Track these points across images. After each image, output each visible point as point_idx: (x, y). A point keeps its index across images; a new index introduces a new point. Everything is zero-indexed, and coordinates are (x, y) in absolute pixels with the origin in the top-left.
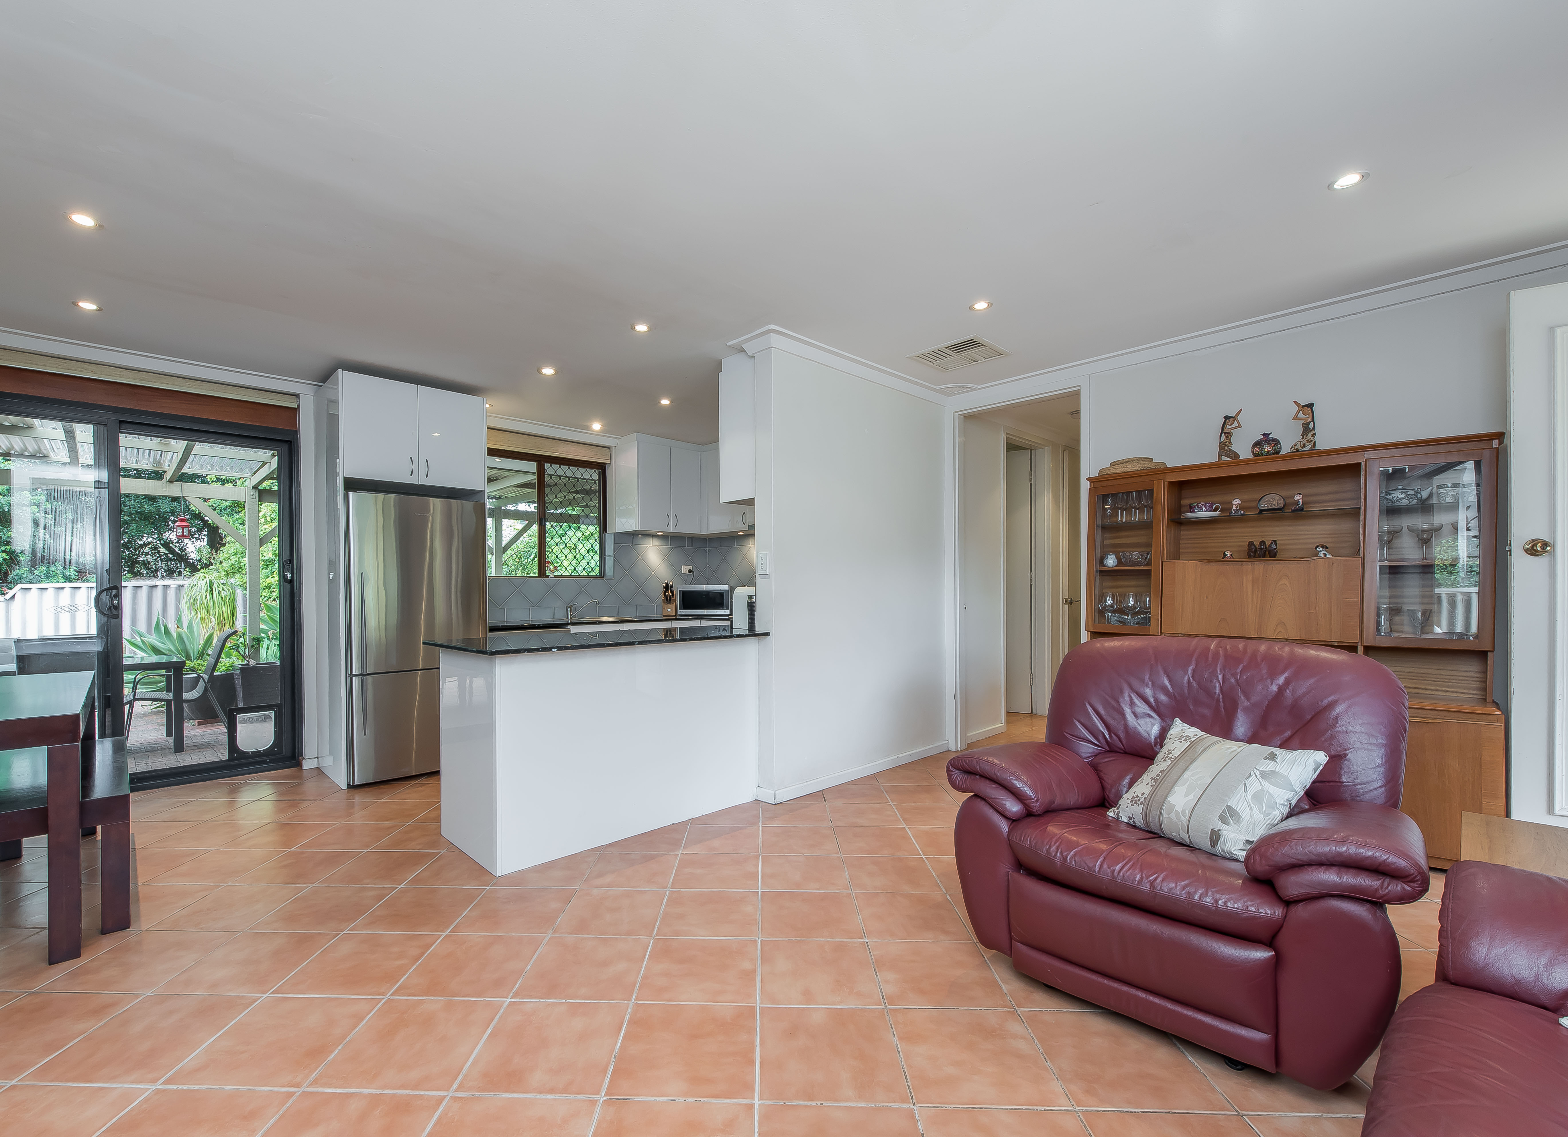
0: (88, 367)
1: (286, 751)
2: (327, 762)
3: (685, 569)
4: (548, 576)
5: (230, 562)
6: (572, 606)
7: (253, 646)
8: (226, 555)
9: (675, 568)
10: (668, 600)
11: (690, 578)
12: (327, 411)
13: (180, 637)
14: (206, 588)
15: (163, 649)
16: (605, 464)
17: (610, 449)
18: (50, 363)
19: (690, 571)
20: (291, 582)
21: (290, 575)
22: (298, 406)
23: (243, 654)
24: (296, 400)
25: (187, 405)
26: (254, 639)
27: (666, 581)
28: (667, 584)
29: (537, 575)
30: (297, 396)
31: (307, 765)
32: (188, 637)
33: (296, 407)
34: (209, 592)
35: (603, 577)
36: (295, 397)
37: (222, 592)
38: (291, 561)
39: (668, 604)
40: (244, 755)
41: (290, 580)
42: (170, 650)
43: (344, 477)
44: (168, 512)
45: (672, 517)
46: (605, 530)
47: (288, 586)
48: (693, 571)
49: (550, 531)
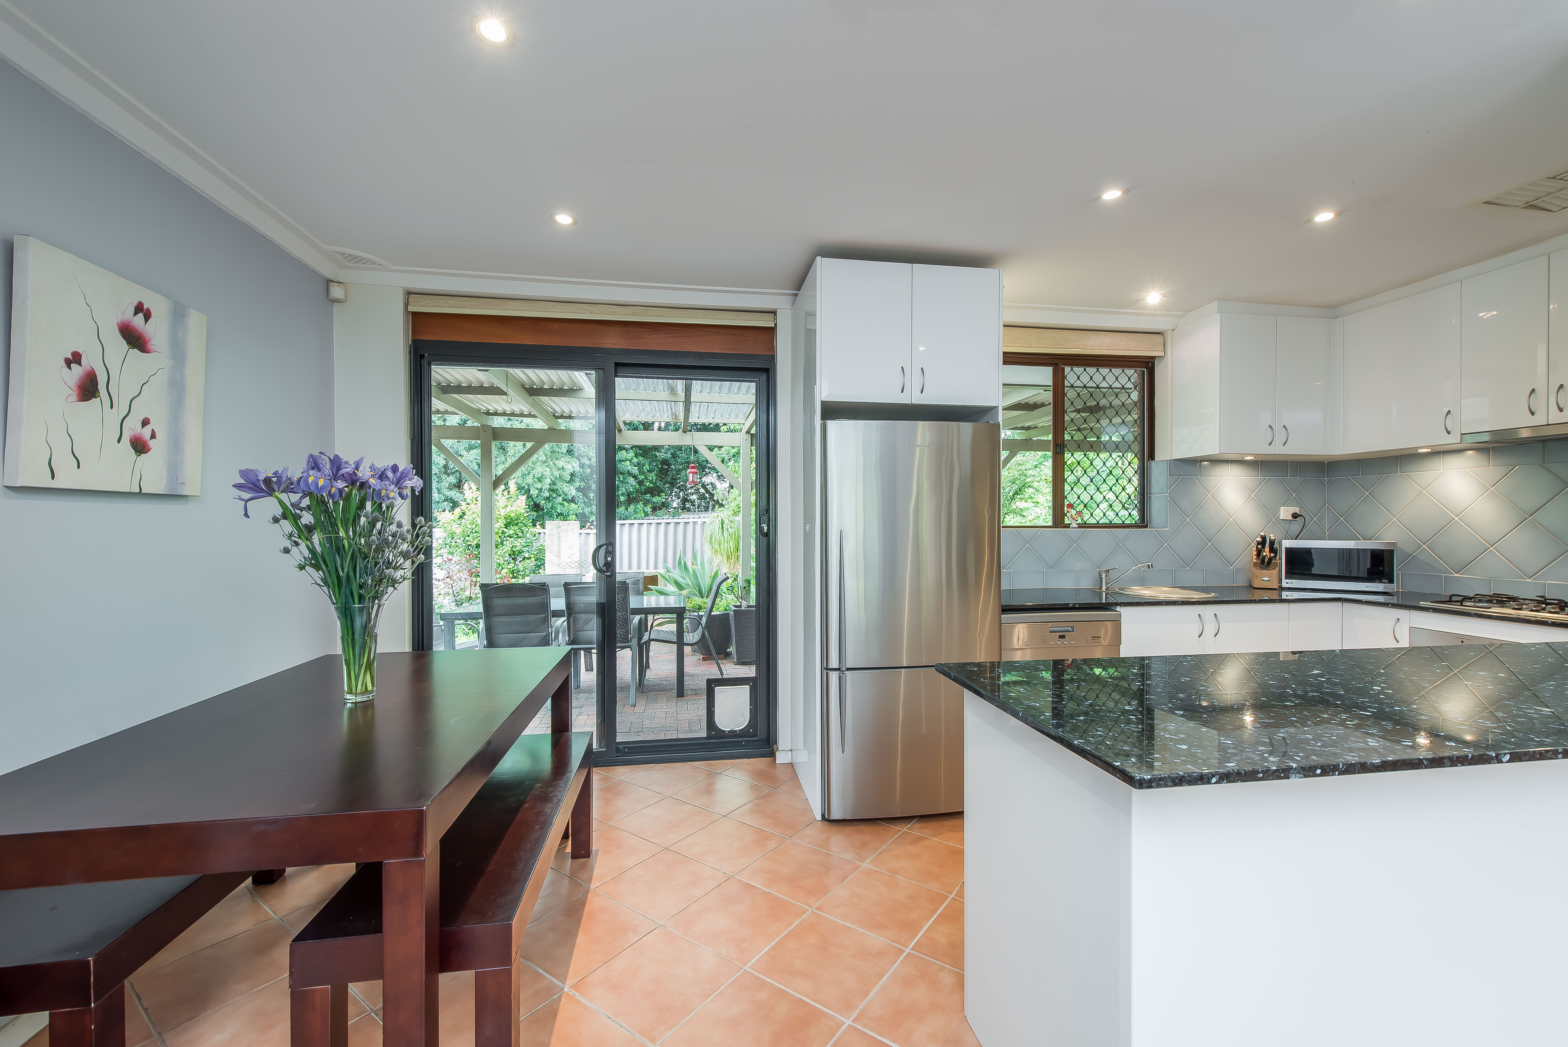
0: (589, 308)
1: (762, 734)
2: (801, 757)
3: (1285, 513)
4: (1068, 526)
5: (736, 503)
6: (1108, 571)
7: (745, 588)
8: (734, 497)
9: (1269, 512)
10: (1265, 563)
11: (1296, 527)
12: (806, 326)
13: (694, 572)
14: (718, 526)
15: (683, 583)
16: (1153, 358)
17: (1163, 335)
18: (558, 308)
19: (1295, 516)
20: (767, 535)
21: (766, 527)
22: (776, 324)
23: (736, 596)
24: (773, 318)
25: (672, 338)
26: (746, 580)
27: (1262, 534)
28: (1264, 538)
29: (1050, 524)
30: (774, 313)
31: (782, 758)
32: (700, 573)
33: (774, 326)
34: (720, 529)
35: (1146, 527)
36: (773, 315)
37: (730, 529)
38: (768, 511)
39: (1262, 568)
40: (721, 734)
41: (767, 533)
42: (688, 585)
43: (821, 401)
44: (704, 461)
45: (1278, 429)
46: (1152, 457)
47: (765, 539)
48: (1302, 516)
49: (1071, 464)
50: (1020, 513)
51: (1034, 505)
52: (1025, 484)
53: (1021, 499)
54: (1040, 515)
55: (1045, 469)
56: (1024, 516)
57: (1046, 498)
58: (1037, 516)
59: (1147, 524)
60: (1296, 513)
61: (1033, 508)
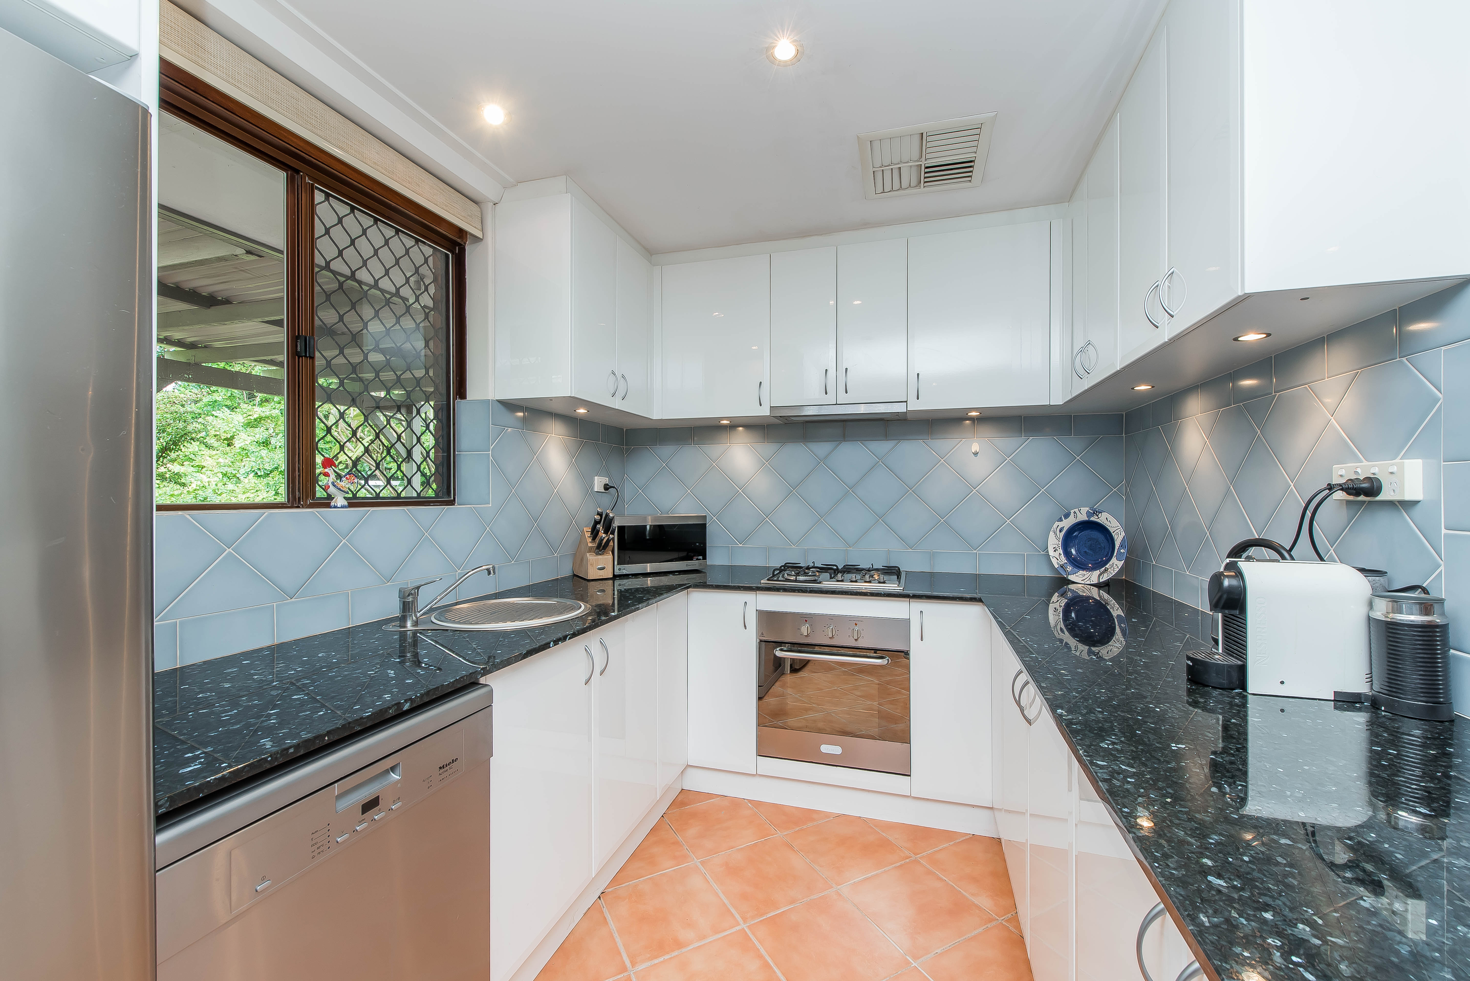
3: (598, 485)
4: (325, 502)
6: (418, 588)
9: (585, 482)
10: (597, 545)
11: (607, 500)
19: (607, 487)
29: (282, 499)
35: (452, 503)
39: (597, 554)
45: (620, 379)
46: (461, 393)
48: (614, 487)
49: (257, 418)
50: (176, 479)
51: (195, 469)
52: (185, 434)
53: (173, 461)
54: (207, 484)
55: (215, 421)
56: (184, 485)
57: (217, 461)
58: (202, 485)
59: (454, 498)
60: (607, 485)
61: (195, 474)
